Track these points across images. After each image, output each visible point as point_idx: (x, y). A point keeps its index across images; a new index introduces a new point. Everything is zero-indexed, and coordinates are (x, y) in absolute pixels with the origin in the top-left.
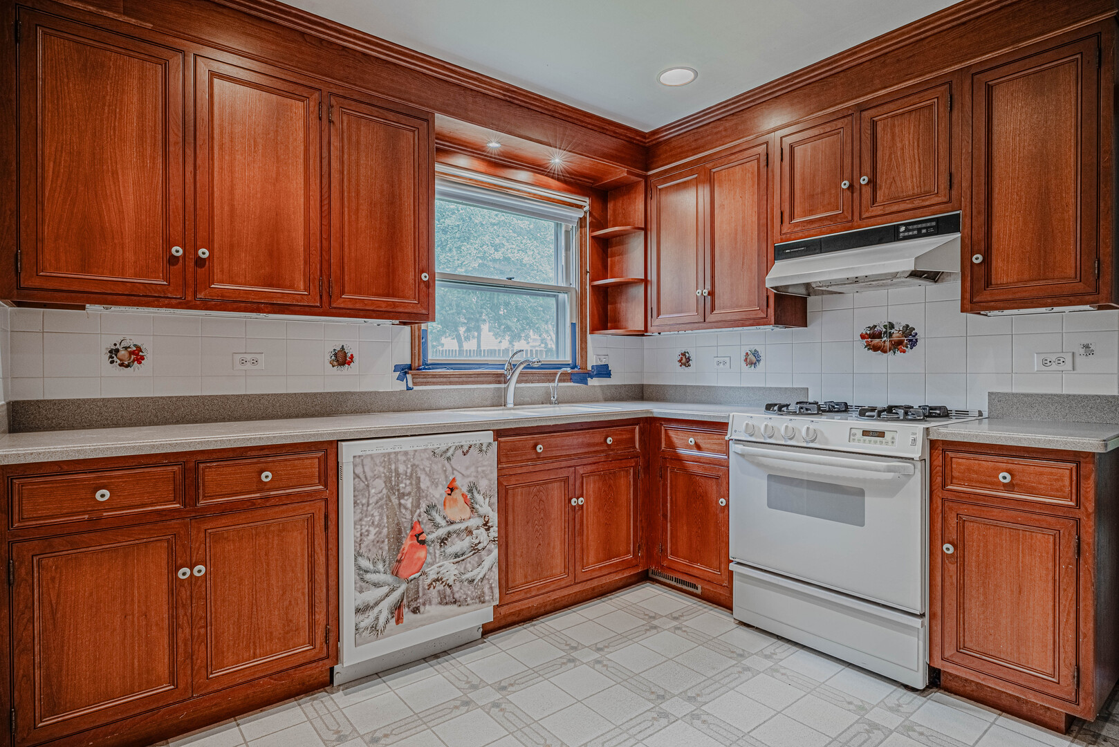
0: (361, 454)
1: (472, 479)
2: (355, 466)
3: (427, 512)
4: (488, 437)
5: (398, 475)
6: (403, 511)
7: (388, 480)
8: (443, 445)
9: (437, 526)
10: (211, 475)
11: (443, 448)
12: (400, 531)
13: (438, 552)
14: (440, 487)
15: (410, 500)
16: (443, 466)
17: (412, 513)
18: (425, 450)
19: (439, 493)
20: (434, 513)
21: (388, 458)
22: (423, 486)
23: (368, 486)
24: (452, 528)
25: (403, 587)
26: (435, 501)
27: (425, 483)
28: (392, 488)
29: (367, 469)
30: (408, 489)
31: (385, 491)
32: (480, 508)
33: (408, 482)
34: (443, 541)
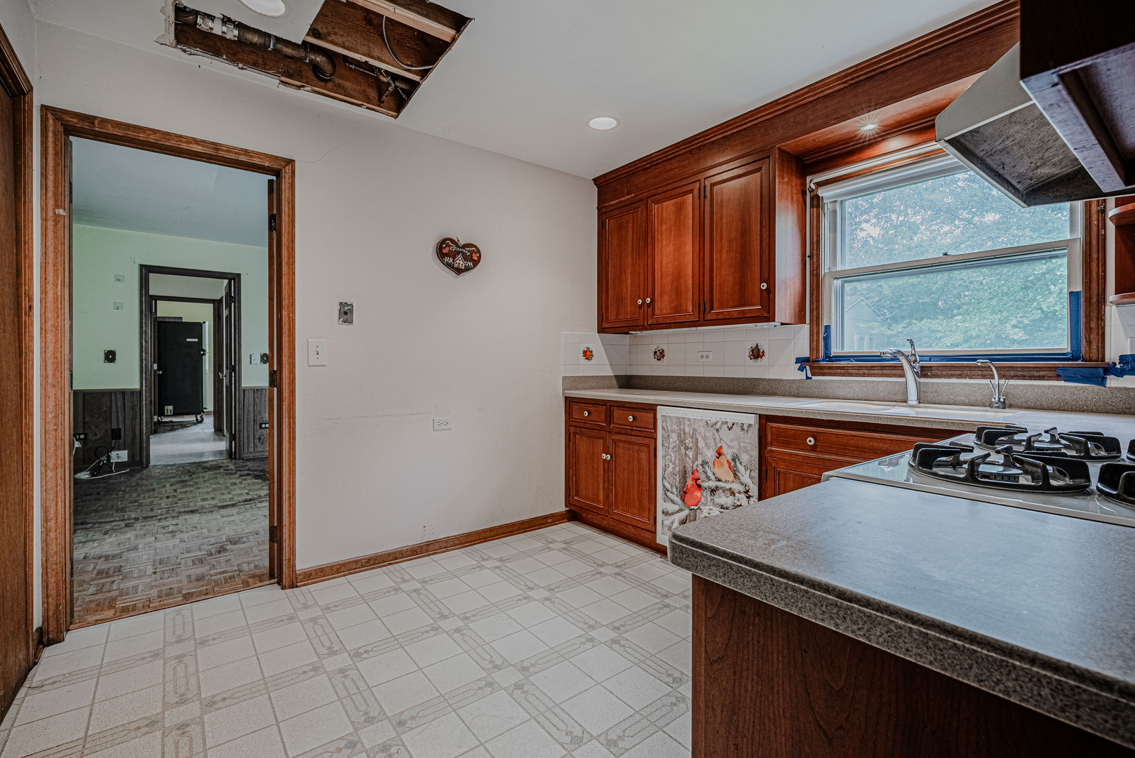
0: (665, 414)
1: (735, 451)
2: (663, 421)
3: (702, 465)
4: (752, 420)
5: (685, 433)
6: (687, 459)
7: (679, 435)
8: (713, 419)
9: (709, 479)
10: (617, 413)
11: (714, 421)
12: (685, 472)
13: (709, 498)
14: (711, 449)
15: (692, 453)
16: (714, 435)
17: (693, 463)
18: (701, 420)
19: (710, 454)
20: (706, 468)
21: (680, 421)
22: (699, 445)
23: (669, 436)
24: (719, 484)
25: (686, 512)
26: (707, 460)
27: (701, 444)
28: (681, 441)
29: (668, 425)
30: (690, 445)
31: (677, 442)
32: (741, 477)
33: (691, 440)
34: (713, 491)
